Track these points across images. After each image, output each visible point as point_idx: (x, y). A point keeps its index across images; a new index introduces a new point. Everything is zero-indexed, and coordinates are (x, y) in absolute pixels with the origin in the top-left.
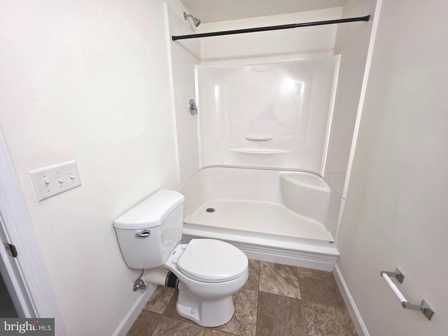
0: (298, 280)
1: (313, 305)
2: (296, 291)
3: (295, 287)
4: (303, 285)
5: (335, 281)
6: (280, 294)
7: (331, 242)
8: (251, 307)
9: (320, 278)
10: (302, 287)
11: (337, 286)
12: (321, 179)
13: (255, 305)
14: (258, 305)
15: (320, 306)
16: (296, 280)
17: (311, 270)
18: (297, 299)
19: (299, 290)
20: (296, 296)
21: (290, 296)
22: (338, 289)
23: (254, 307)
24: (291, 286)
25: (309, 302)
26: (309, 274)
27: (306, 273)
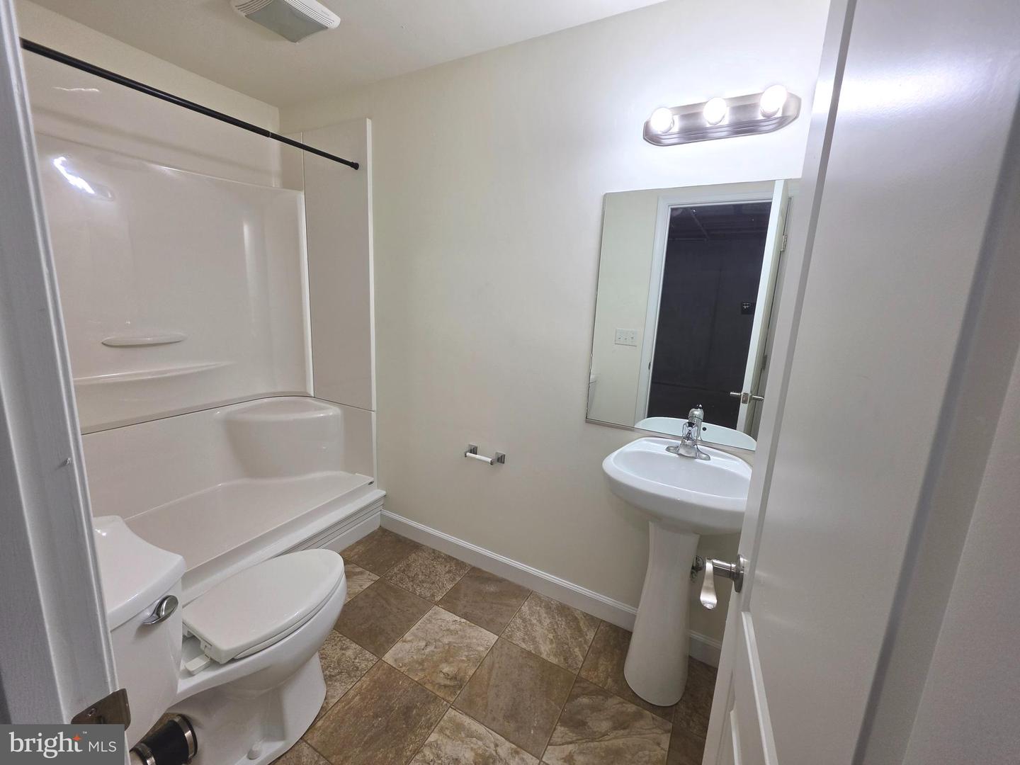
0: (355, 565)
1: (396, 570)
2: (365, 576)
3: (361, 573)
4: (367, 565)
5: (391, 532)
6: (353, 596)
7: (371, 483)
8: (336, 645)
9: (375, 542)
10: (368, 567)
11: (397, 534)
12: (309, 400)
13: (338, 637)
14: (340, 633)
15: (402, 565)
16: (353, 568)
17: (358, 543)
18: (376, 582)
19: (368, 572)
20: (372, 580)
21: (365, 587)
22: (400, 536)
23: (340, 640)
24: (355, 577)
25: (390, 572)
26: (361, 548)
27: (356, 550)
